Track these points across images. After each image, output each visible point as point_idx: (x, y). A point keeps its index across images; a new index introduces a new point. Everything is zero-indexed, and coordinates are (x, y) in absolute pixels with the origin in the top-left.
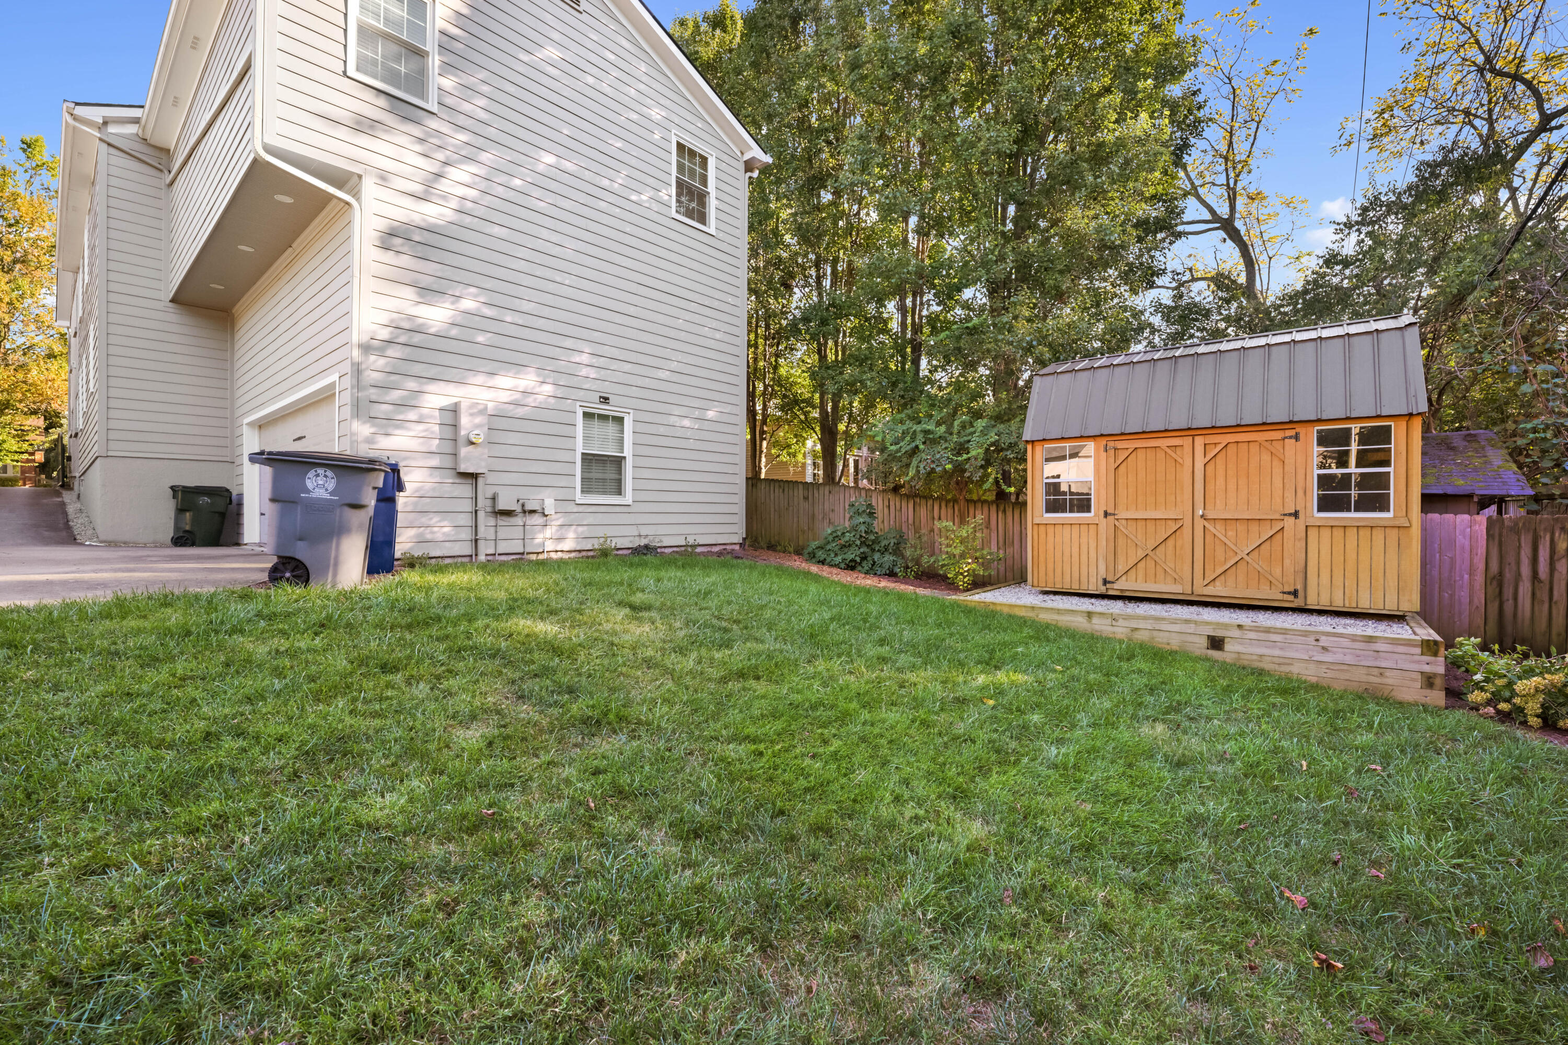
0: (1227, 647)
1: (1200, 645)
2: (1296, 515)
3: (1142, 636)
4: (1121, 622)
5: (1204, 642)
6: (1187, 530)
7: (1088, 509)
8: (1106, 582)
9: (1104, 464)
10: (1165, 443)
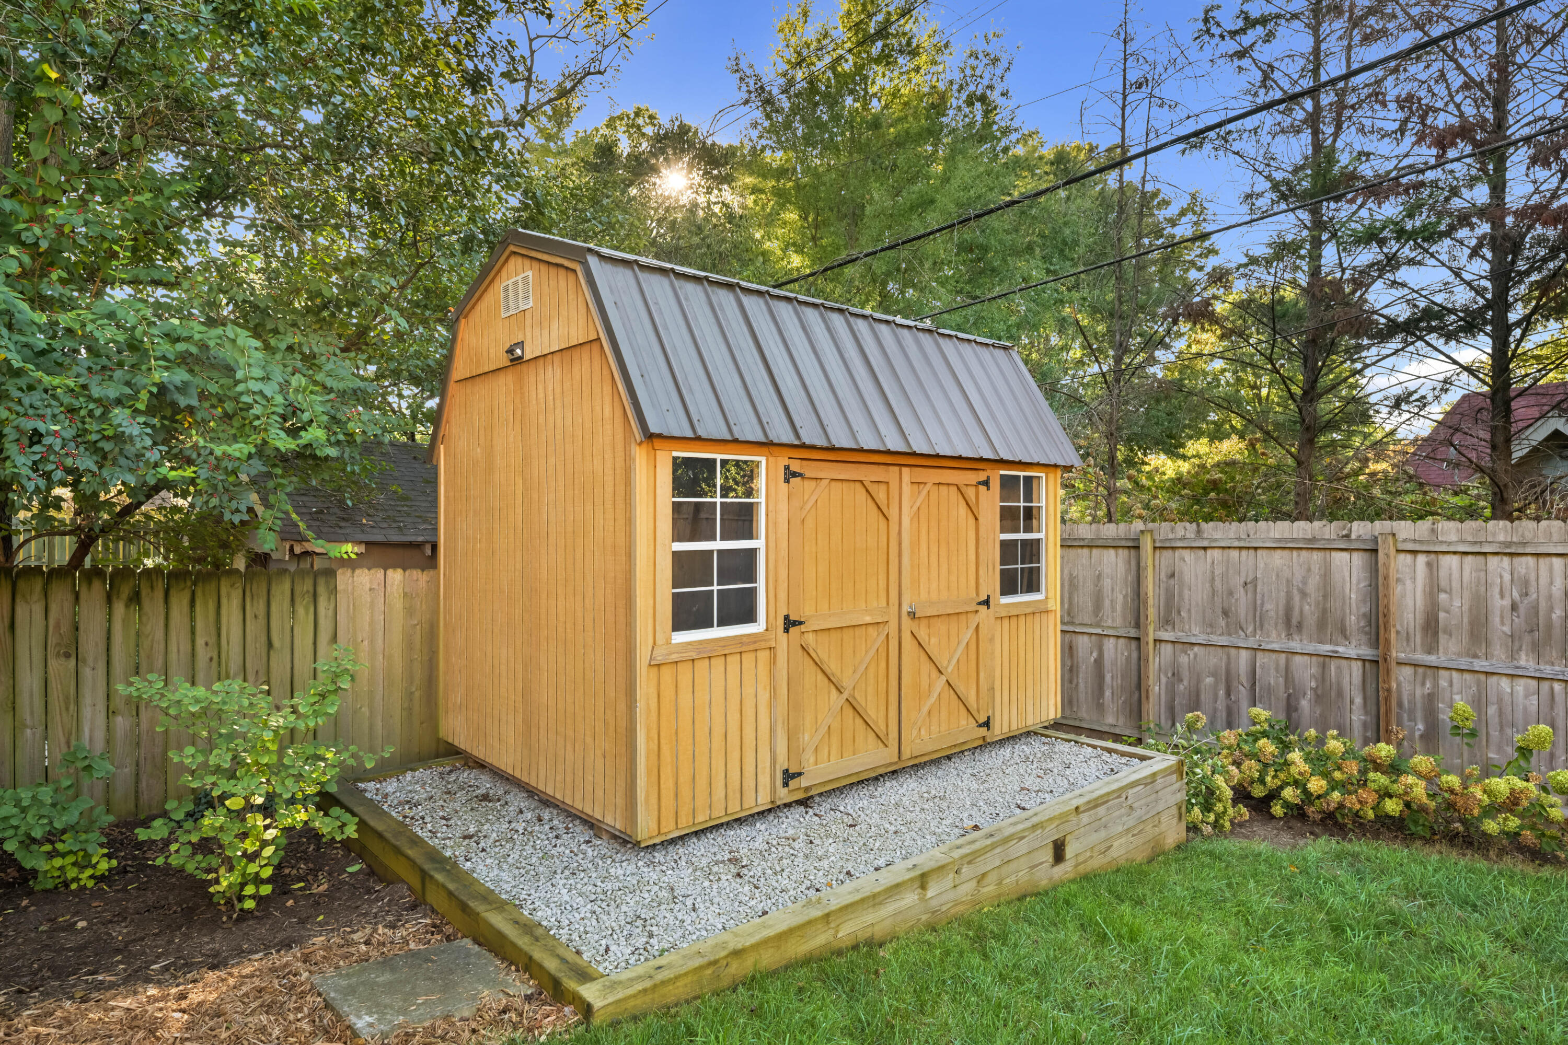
0: (1068, 851)
2: (985, 602)
3: (989, 887)
5: (1050, 855)
6: (894, 645)
7: (749, 616)
8: (789, 776)
9: (783, 506)
10: (869, 474)
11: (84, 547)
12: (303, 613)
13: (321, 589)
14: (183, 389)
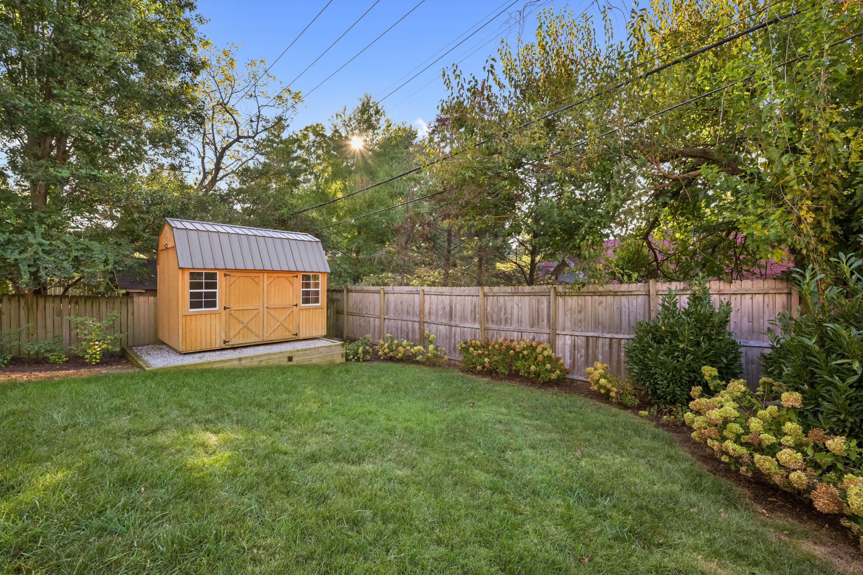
0: (294, 359)
1: (284, 362)
2: (296, 305)
3: (264, 364)
4: (255, 359)
5: (286, 359)
6: (261, 314)
7: (215, 306)
8: (225, 342)
9: (224, 283)
10: (252, 275)
11: (66, 290)
12: (124, 308)
13: (129, 301)
14: (82, 256)
